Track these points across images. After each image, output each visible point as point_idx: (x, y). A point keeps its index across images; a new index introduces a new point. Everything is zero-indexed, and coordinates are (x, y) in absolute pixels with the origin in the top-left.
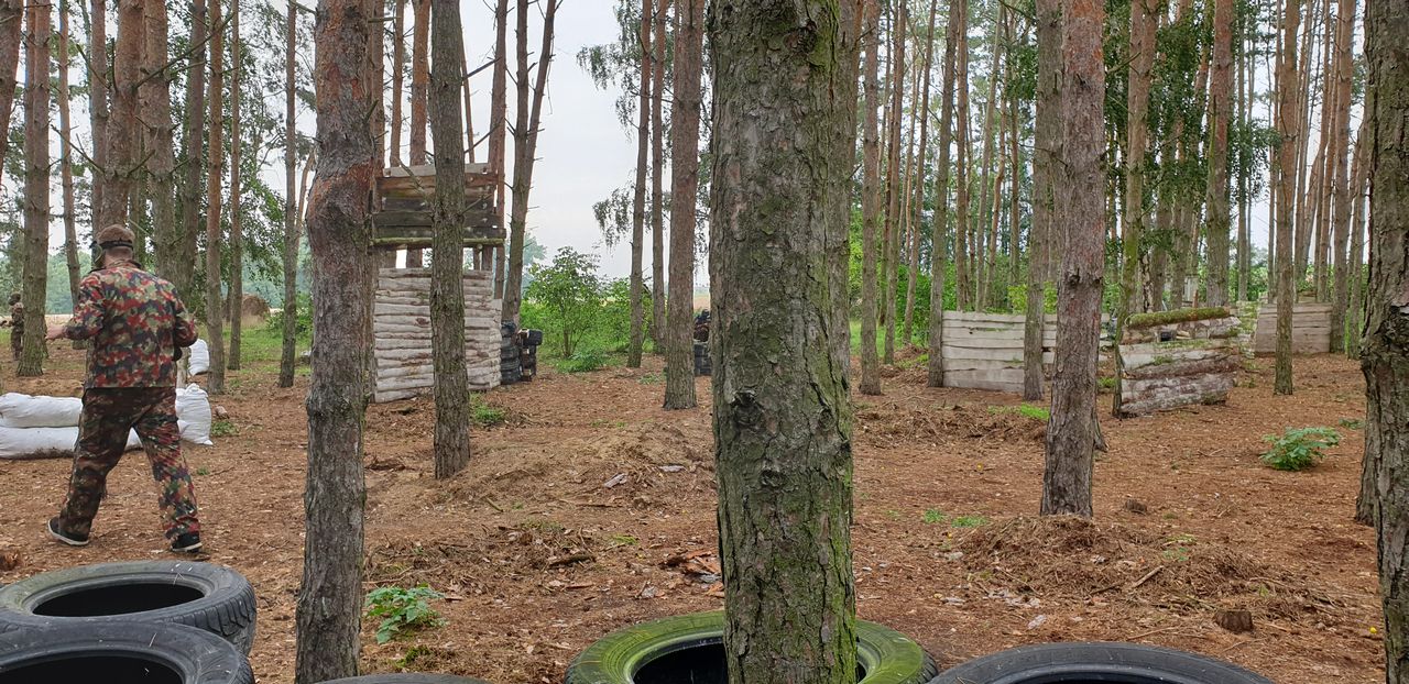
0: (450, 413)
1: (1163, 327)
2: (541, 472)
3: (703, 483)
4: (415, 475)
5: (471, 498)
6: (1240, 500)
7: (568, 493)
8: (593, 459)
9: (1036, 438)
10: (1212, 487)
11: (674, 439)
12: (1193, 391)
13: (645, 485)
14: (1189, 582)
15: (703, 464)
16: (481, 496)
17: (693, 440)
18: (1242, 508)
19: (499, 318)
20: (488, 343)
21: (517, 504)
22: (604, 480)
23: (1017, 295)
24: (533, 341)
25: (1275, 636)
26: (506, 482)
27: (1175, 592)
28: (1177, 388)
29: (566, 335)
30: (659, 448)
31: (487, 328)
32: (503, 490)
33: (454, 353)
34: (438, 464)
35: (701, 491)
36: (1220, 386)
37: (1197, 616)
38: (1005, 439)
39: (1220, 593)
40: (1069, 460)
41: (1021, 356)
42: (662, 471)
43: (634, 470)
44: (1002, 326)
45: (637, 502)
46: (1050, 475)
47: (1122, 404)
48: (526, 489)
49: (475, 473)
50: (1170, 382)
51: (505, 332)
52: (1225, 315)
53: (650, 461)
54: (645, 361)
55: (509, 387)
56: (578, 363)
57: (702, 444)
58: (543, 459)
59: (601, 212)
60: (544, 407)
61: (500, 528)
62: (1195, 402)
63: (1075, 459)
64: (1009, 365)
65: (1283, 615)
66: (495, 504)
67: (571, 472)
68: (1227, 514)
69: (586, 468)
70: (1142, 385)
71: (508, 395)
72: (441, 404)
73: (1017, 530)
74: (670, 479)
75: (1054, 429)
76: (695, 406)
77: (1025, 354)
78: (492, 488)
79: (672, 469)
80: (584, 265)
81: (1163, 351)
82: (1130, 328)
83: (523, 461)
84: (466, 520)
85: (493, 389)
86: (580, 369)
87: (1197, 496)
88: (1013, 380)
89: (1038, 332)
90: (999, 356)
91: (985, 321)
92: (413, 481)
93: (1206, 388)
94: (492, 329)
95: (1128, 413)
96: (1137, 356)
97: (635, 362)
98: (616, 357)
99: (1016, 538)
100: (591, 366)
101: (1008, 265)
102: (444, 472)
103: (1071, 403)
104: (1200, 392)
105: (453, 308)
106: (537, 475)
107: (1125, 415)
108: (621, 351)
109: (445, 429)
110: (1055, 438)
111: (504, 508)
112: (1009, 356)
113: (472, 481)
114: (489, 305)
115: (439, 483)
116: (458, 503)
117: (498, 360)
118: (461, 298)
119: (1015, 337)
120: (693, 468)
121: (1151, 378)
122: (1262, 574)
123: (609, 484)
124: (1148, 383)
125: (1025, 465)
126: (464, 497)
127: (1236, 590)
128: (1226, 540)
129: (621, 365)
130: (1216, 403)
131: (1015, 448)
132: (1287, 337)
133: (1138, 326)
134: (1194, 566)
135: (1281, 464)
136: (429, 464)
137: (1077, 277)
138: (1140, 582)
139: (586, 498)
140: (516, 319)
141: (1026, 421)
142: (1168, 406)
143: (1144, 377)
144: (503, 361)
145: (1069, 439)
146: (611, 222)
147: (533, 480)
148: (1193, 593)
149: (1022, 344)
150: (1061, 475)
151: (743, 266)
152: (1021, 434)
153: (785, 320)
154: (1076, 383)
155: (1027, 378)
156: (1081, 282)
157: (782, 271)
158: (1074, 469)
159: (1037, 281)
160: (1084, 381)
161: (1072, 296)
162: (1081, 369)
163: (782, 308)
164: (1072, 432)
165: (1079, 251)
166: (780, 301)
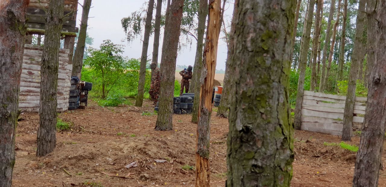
0: (47, 123)
2: (93, 157)
3: (176, 170)
4: (26, 153)
5: (55, 168)
7: (106, 170)
8: (120, 153)
9: (347, 160)
11: (162, 146)
13: (146, 169)
15: (177, 160)
16: (60, 167)
17: (172, 147)
19: (70, 74)
20: (64, 87)
21: (79, 173)
22: (125, 164)
23: (342, 86)
24: (87, 88)
26: (74, 161)
29: (103, 86)
30: (155, 150)
31: (64, 79)
32: (72, 165)
33: (52, 91)
34: (39, 148)
35: (175, 174)
38: (331, 159)
40: (367, 173)
41: (342, 117)
42: (155, 162)
43: (141, 160)
44: (333, 101)
45: (142, 177)
46: (356, 179)
48: (84, 166)
49: (58, 155)
51: (73, 82)
53: (150, 156)
54: (144, 103)
55: (73, 111)
56: (109, 102)
57: (177, 149)
58: (94, 150)
59: (125, 23)
60: (91, 123)
61: (72, 184)
63: (371, 172)
64: (335, 121)
66: (68, 172)
67: (108, 158)
69: (116, 157)
71: (72, 115)
72: (42, 117)
74: (159, 166)
75: (361, 156)
76: (171, 129)
77: (344, 117)
78: (66, 163)
79: (161, 161)
80: (116, 50)
83: (83, 151)
84: (52, 179)
85: (64, 112)
86: (110, 105)
88: (336, 129)
89: (352, 105)
90: (331, 116)
91: (325, 98)
92: (24, 156)
94: (66, 80)
97: (139, 104)
98: (129, 101)
100: (116, 104)
102: (41, 153)
103: (370, 143)
105: (53, 68)
106: (90, 159)
108: (132, 97)
109: (44, 131)
110: (361, 161)
111: (72, 174)
112: (336, 117)
113: (56, 159)
114: (66, 67)
115: (39, 159)
116: (48, 169)
117: (68, 96)
118: (57, 63)
119: (340, 107)
120: (172, 161)
123: (128, 166)
125: (341, 173)
126: (51, 167)
129: (132, 105)
131: (336, 164)
136: (33, 148)
137: (379, 79)
139: (115, 173)
140: (79, 76)
141: (343, 151)
144: (71, 97)
145: (368, 162)
146: (130, 29)
147: (88, 161)
149: (343, 111)
150: (362, 180)
151: (251, 64)
152: (340, 157)
153: (269, 92)
154: (374, 134)
155: (344, 129)
156: (381, 82)
157: (269, 68)
158: (369, 177)
159: (353, 79)
160: (378, 133)
161: (376, 89)
162: (377, 126)
163: (269, 86)
164: (369, 158)
165: (381, 66)
166: (267, 83)
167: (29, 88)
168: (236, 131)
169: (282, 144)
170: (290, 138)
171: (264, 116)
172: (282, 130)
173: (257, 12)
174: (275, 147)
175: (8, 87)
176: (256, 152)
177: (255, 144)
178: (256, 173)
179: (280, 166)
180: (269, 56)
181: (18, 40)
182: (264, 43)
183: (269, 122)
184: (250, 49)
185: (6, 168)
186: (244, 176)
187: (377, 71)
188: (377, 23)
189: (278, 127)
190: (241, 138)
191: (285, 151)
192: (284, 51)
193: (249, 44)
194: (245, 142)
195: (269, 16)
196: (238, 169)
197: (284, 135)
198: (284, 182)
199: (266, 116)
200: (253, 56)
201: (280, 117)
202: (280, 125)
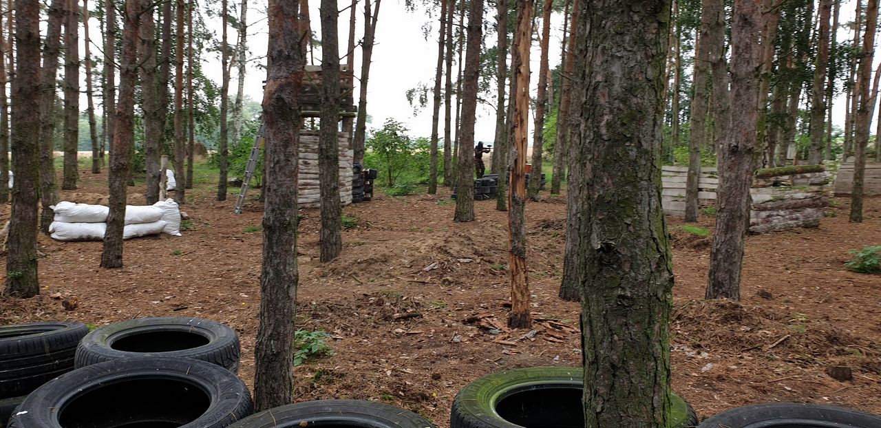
0: (330, 222)
1: (780, 177)
2: (385, 260)
3: (485, 270)
4: (308, 259)
5: (343, 274)
6: (834, 292)
7: (402, 274)
8: (416, 253)
9: (695, 247)
10: (813, 283)
11: (466, 242)
12: (797, 219)
13: (449, 271)
14: (807, 346)
15: (485, 258)
16: (349, 273)
17: (478, 243)
18: (836, 297)
19: (351, 162)
20: (345, 177)
21: (371, 279)
22: (424, 266)
24: (372, 176)
25: (867, 384)
26: (364, 265)
27: (798, 352)
28: (787, 217)
29: (390, 173)
30: (457, 247)
31: (345, 168)
32: (362, 270)
33: (333, 185)
34: (322, 252)
35: (483, 275)
36: (815, 216)
37: (814, 369)
38: (675, 247)
39: (828, 355)
40: (726, 265)
41: (684, 193)
42: (459, 262)
43: (442, 261)
44: (672, 174)
45: (444, 281)
46: (713, 274)
47: (750, 226)
48: (376, 270)
49: (345, 259)
50: (782, 213)
51: (355, 170)
52: (821, 170)
53: (452, 256)
54: (439, 190)
55: (358, 204)
56: (398, 190)
57: (484, 245)
58: (386, 252)
59: (410, 95)
60: (380, 218)
61: (364, 295)
62: (798, 226)
63: (731, 264)
64: (675, 199)
65: (871, 371)
66: (358, 279)
67: (403, 260)
68: (826, 301)
69: (412, 258)
70: (764, 214)
71: (357, 209)
72: (324, 216)
73: (692, 308)
74: (464, 267)
75: (717, 244)
76: (473, 220)
77: (687, 193)
78: (355, 269)
79: (465, 261)
80: (402, 129)
81: (778, 192)
82: (758, 177)
83: (374, 253)
84: (341, 288)
85: (348, 205)
86: (399, 194)
87: (804, 288)
88: (678, 208)
89: (696, 178)
90: (669, 192)
92: (306, 263)
93: (806, 217)
94: (348, 169)
95: (753, 232)
96: (761, 195)
97: (433, 191)
98: (421, 187)
99: (691, 314)
100: (405, 192)
101: (670, 133)
102: (326, 257)
104: (802, 220)
105: (332, 157)
106: (383, 262)
107: (752, 233)
108: (423, 183)
109: (327, 232)
110: (717, 250)
111: (363, 281)
112: (676, 193)
113: (343, 264)
114: (346, 154)
115: (323, 265)
116: (335, 277)
117: (351, 187)
118: (337, 150)
119: (681, 181)
120: (478, 261)
121: (770, 210)
122: (856, 343)
123: (427, 269)
124: (768, 213)
125: (689, 264)
126: (339, 273)
127: (839, 353)
128: (827, 318)
129: (424, 192)
130: (812, 227)
131: (681, 252)
132: (860, 185)
133: (763, 176)
134: (811, 336)
135: (859, 269)
136: (315, 251)
137: (737, 147)
138: (774, 345)
139: (413, 277)
140: (361, 162)
141: (689, 236)
142: (780, 228)
143: (765, 209)
144: (354, 188)
145: (726, 251)
146: (416, 101)
147: (380, 264)
148: (810, 354)
149: (685, 186)
150: (720, 274)
151: (608, 158)
152: (685, 244)
153: (636, 195)
154: (733, 215)
155: (687, 208)
156: (739, 150)
157: (635, 162)
158: (729, 270)
159: (696, 146)
160: (739, 214)
161: (733, 159)
162: (736, 206)
163: (635, 186)
164: (729, 247)
165: (739, 130)
166: (634, 182)
167: (305, 181)
168: (593, 249)
169: (658, 265)
170: (667, 255)
171: (631, 228)
172: (657, 245)
173: (613, 85)
174: (649, 270)
175: (284, 189)
176: (622, 279)
177: (620, 267)
178: (625, 307)
179: (656, 295)
180: (633, 145)
181: (291, 132)
182: (626, 127)
183: (639, 237)
184: (605, 137)
185: (289, 286)
186: (607, 311)
187: (734, 136)
189: (652, 242)
190: (601, 259)
191: (662, 273)
192: (653, 136)
193: (604, 131)
194: (606, 265)
195: (630, 91)
196: (598, 301)
197: (660, 252)
198: (663, 316)
199: (634, 228)
200: (610, 147)
201: (653, 228)
202: (654, 239)
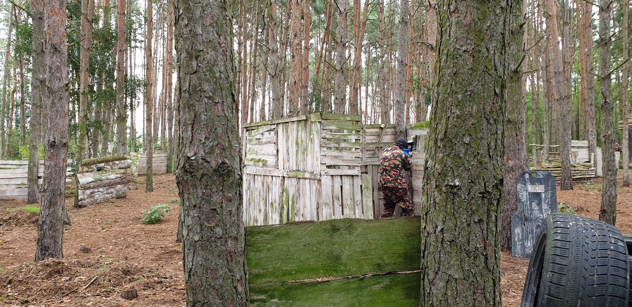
1: (98, 165)
9: (33, 223)
10: (120, 236)
12: (112, 193)
18: (133, 243)
23: (24, 151)
27: (104, 287)
28: (105, 192)
36: (123, 190)
38: (16, 225)
39: (124, 283)
41: (26, 181)
44: (14, 167)
46: (40, 241)
47: (79, 201)
50: (101, 190)
52: (125, 159)
62: (113, 198)
63: (54, 231)
64: (19, 187)
68: (127, 247)
70: (88, 192)
73: (21, 272)
77: (28, 181)
81: (98, 176)
82: (82, 165)
87: (113, 241)
89: (35, 169)
90: (13, 182)
91: (4, 164)
93: (117, 191)
95: (81, 205)
96: (86, 178)
99: (20, 276)
103: (52, 204)
104: (115, 193)
107: (80, 207)
110: (43, 222)
112: (19, 182)
121: (92, 188)
122: (141, 271)
124: (91, 191)
125: (27, 237)
127: (130, 281)
128: (126, 258)
130: (121, 198)
131: (21, 229)
132: (150, 167)
135: (148, 222)
137: (55, 142)
138: (87, 286)
141: (28, 214)
142: (101, 201)
143: (89, 188)
149: (26, 175)
150: (46, 240)
152: (25, 221)
155: (29, 193)
156: (56, 144)
159: (34, 144)
160: (59, 192)
161: (52, 151)
165: (55, 129)
188: (46, 89)
